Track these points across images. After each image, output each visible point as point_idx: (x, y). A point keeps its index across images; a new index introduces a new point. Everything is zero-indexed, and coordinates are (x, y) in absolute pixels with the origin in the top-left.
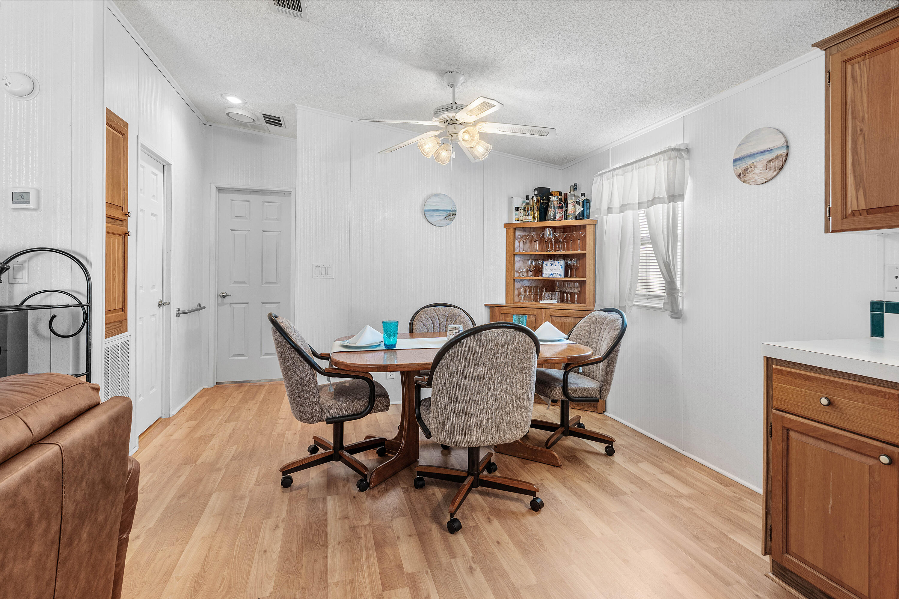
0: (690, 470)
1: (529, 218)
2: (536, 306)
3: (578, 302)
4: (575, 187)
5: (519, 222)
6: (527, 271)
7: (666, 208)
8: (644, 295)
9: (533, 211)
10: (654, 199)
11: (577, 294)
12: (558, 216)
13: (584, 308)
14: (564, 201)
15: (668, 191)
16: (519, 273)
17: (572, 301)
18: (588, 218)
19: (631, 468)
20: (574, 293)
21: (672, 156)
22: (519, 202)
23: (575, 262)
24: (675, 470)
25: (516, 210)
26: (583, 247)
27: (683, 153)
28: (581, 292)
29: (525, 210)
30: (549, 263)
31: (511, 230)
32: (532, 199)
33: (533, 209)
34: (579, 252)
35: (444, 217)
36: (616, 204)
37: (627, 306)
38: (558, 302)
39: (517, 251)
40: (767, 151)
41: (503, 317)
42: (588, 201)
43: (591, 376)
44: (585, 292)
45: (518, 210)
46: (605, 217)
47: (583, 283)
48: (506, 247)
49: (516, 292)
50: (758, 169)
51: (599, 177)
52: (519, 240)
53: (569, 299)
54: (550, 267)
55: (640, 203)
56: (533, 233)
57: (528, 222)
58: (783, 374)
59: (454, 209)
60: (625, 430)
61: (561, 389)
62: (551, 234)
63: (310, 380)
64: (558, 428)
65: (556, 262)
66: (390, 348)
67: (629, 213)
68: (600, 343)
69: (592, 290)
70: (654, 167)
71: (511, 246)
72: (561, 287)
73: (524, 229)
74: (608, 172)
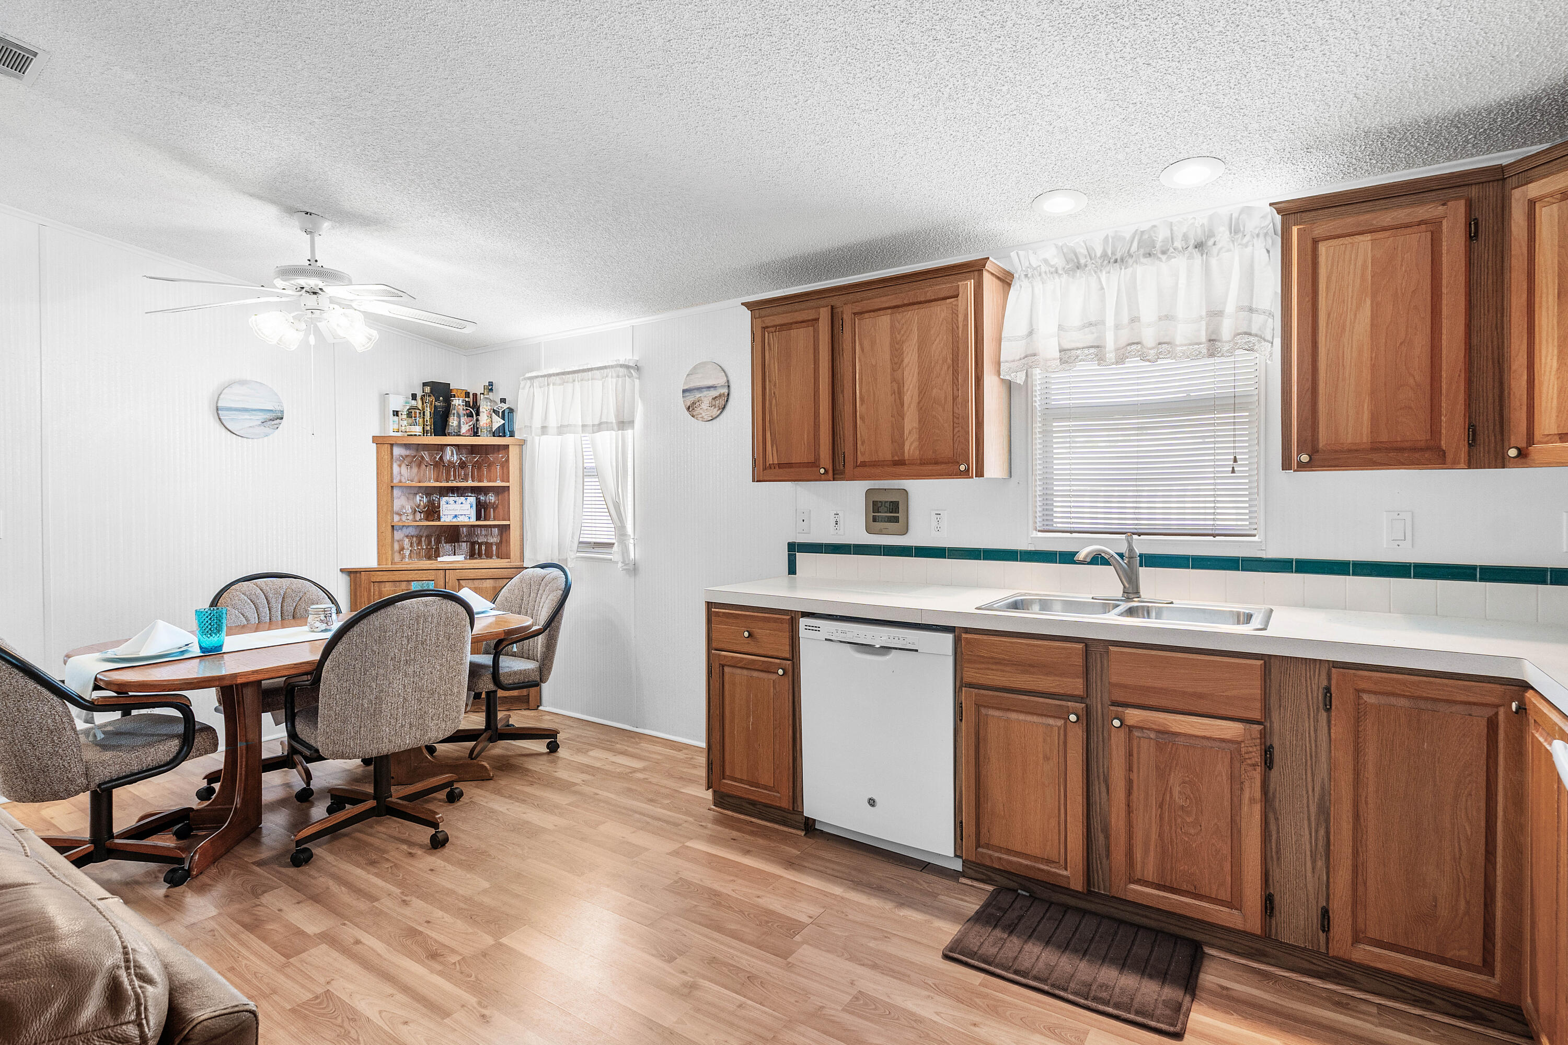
0: (644, 745)
1: (418, 429)
2: (434, 566)
3: (498, 557)
4: (490, 388)
5: (399, 434)
6: (414, 512)
7: (614, 437)
8: (589, 543)
9: (424, 418)
10: (600, 424)
11: (497, 544)
12: (464, 429)
13: (508, 565)
14: (473, 408)
15: (617, 416)
16: (400, 515)
17: (489, 556)
18: (512, 435)
19: (580, 759)
20: (492, 544)
21: (620, 374)
22: (399, 402)
23: (491, 498)
24: (629, 749)
25: (394, 415)
26: (503, 477)
27: (632, 371)
28: (501, 541)
29: (409, 415)
30: (451, 499)
31: (386, 448)
32: (422, 399)
33: (424, 415)
34: (499, 483)
35: (259, 423)
36: (553, 423)
37: (569, 559)
38: (465, 558)
39: (395, 481)
40: (712, 387)
41: (377, 588)
42: (511, 411)
43: (525, 656)
44: (508, 542)
45: (397, 416)
46: (537, 438)
47: (504, 530)
48: (377, 474)
49: (396, 547)
50: (705, 405)
51: (529, 381)
52: (398, 462)
53: (483, 552)
54: (452, 506)
55: (583, 426)
56: (426, 455)
57: (415, 435)
58: (719, 616)
59: (278, 408)
60: (568, 722)
61: (490, 676)
62: (455, 456)
63: (63, 723)
64: (482, 734)
65: (463, 498)
66: (211, 652)
67: (570, 438)
68: (538, 610)
69: (518, 538)
70: (600, 383)
71: (386, 473)
72: (470, 534)
73: (407, 446)
74: (542, 376)
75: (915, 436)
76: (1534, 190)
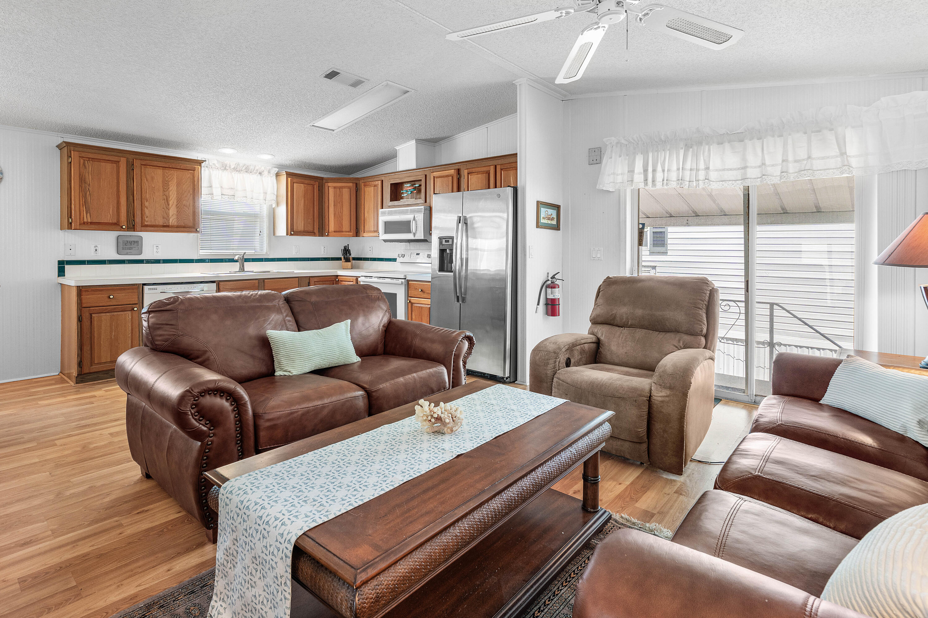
58: (88, 292)
75: (175, 217)
76: (330, 184)
